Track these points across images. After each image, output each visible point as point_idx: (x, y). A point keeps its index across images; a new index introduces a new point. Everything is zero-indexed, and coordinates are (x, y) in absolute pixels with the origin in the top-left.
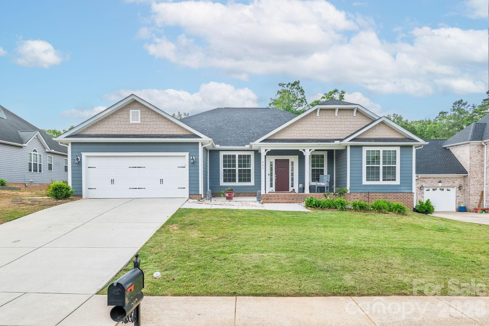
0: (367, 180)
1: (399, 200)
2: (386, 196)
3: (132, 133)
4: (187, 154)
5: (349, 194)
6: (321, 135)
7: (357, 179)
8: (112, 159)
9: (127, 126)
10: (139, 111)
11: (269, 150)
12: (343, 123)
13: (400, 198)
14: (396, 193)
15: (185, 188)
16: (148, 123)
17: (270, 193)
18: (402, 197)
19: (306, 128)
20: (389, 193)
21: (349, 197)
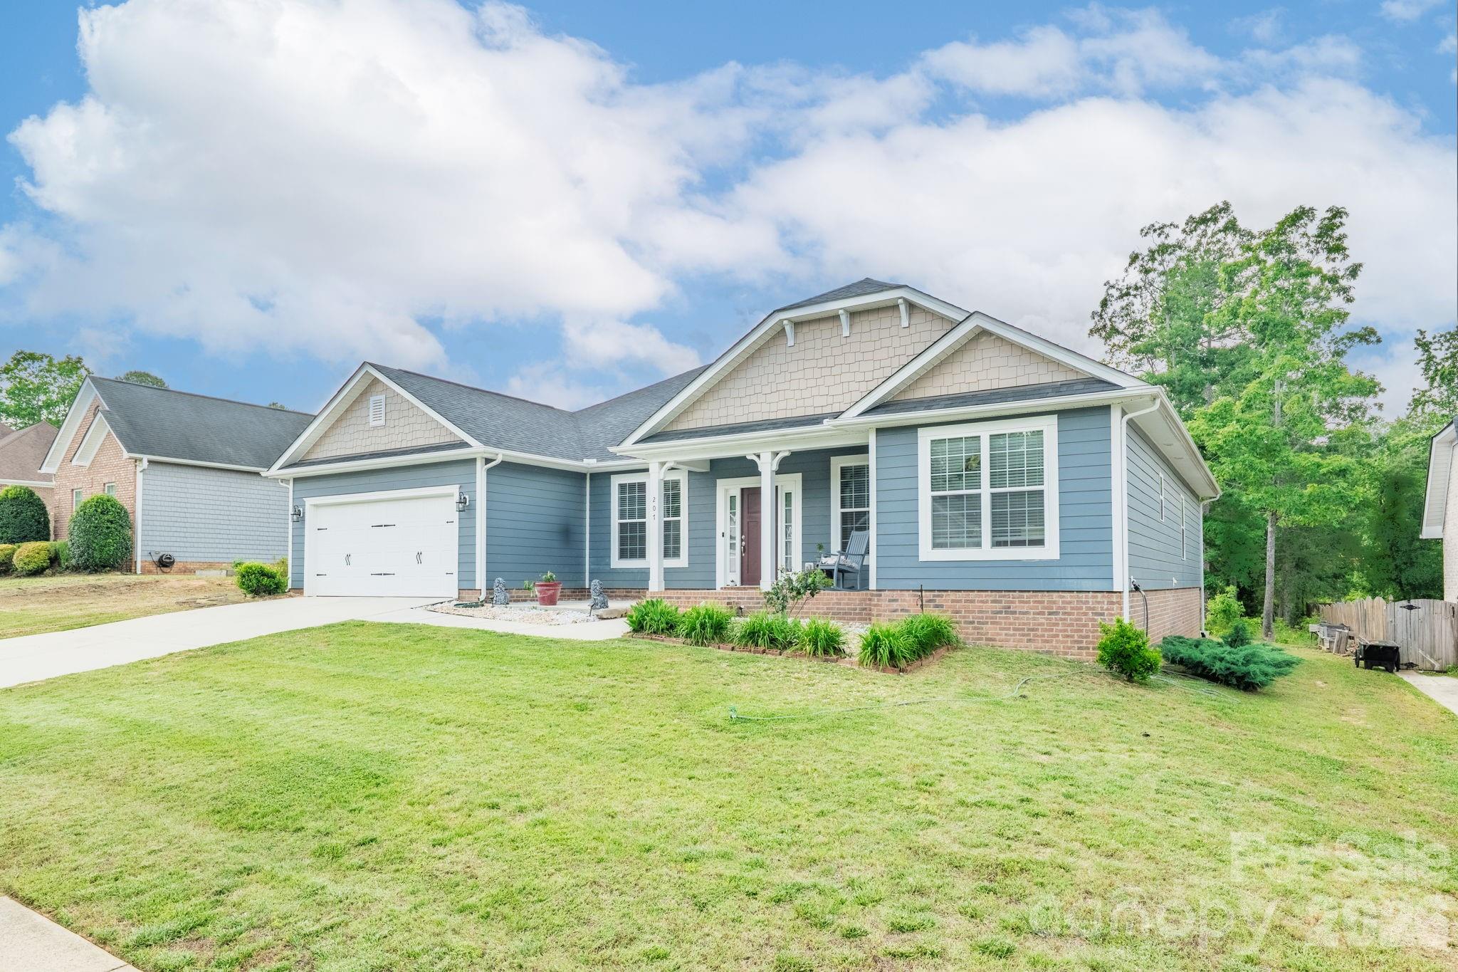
0: (935, 546)
1: (1061, 619)
2: (1008, 602)
3: (371, 449)
4: (456, 489)
5: (877, 595)
6: (800, 403)
9: (366, 435)
10: (383, 397)
13: (1065, 613)
14: (1048, 591)
16: (396, 423)
18: (1072, 608)
19: (758, 389)
20: (1021, 592)
21: (875, 605)
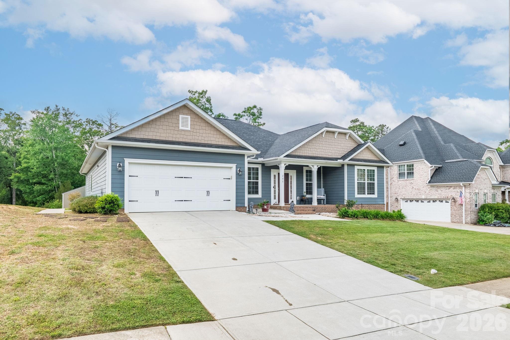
0: (358, 194)
3: (181, 140)
4: (234, 166)
7: (351, 192)
8: (157, 167)
9: (176, 132)
10: (189, 117)
11: (287, 164)
12: (340, 145)
14: (375, 204)
15: (230, 200)
16: (198, 131)
17: (275, 204)
19: (315, 147)
20: (371, 205)
